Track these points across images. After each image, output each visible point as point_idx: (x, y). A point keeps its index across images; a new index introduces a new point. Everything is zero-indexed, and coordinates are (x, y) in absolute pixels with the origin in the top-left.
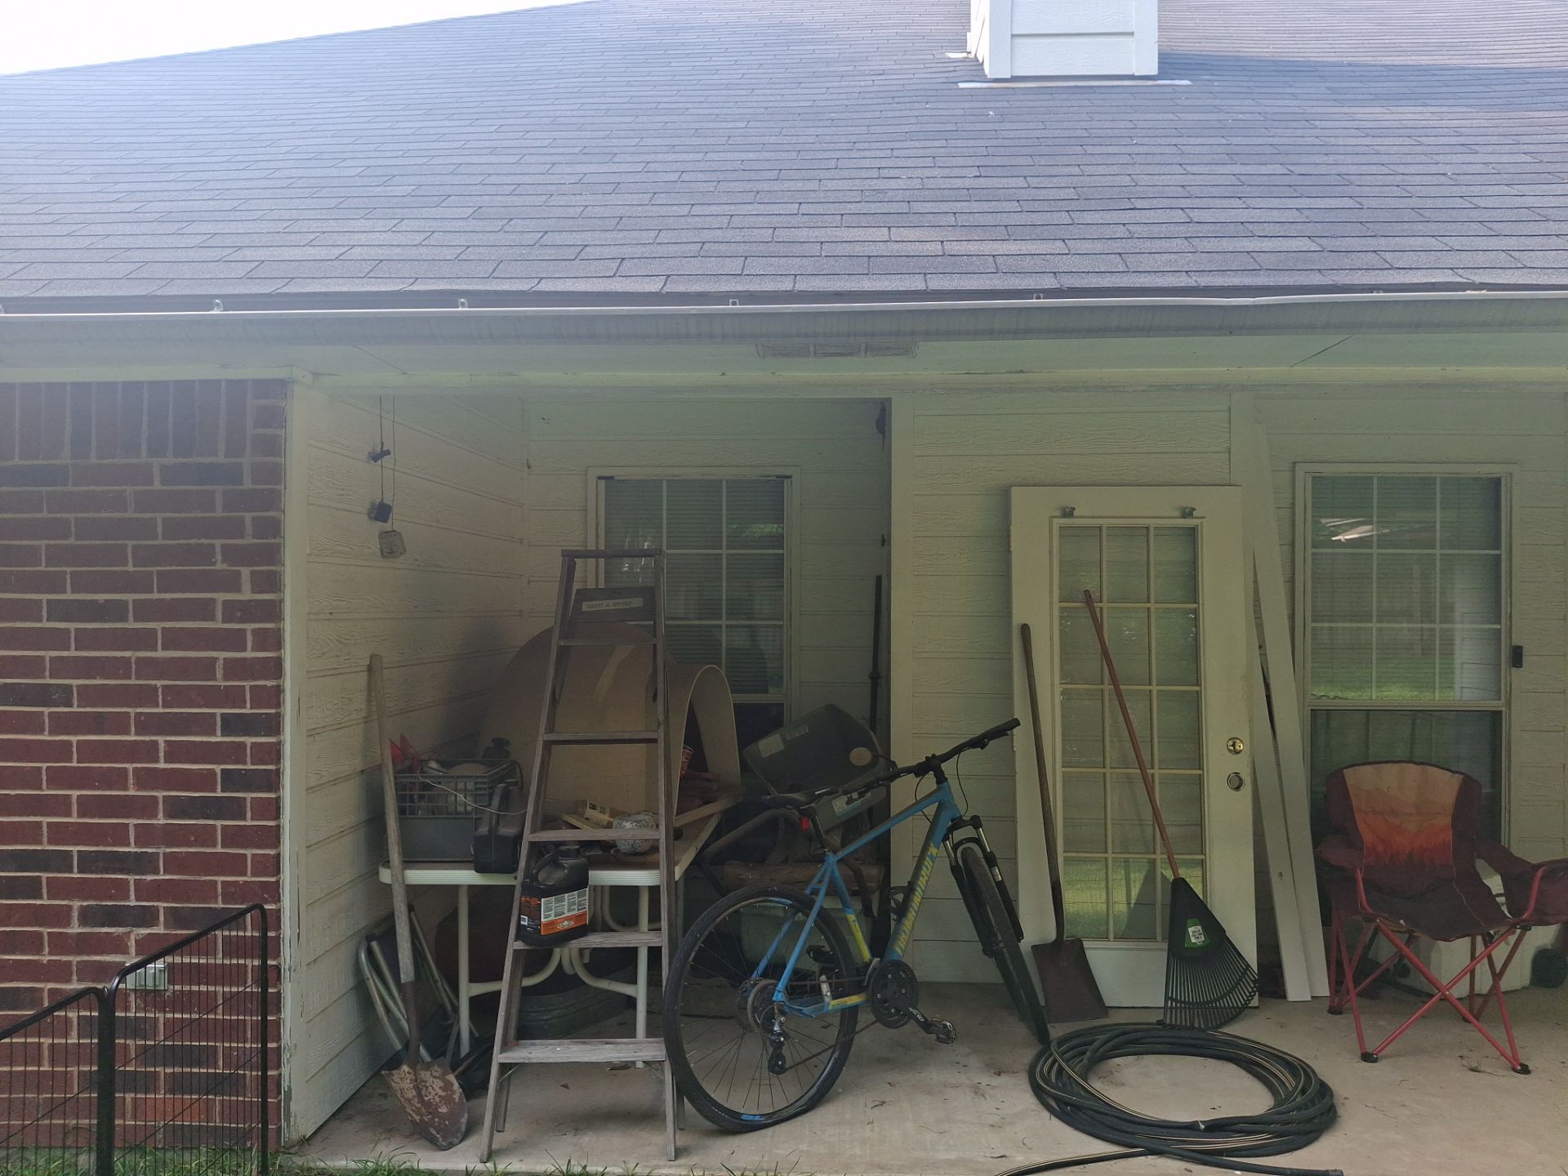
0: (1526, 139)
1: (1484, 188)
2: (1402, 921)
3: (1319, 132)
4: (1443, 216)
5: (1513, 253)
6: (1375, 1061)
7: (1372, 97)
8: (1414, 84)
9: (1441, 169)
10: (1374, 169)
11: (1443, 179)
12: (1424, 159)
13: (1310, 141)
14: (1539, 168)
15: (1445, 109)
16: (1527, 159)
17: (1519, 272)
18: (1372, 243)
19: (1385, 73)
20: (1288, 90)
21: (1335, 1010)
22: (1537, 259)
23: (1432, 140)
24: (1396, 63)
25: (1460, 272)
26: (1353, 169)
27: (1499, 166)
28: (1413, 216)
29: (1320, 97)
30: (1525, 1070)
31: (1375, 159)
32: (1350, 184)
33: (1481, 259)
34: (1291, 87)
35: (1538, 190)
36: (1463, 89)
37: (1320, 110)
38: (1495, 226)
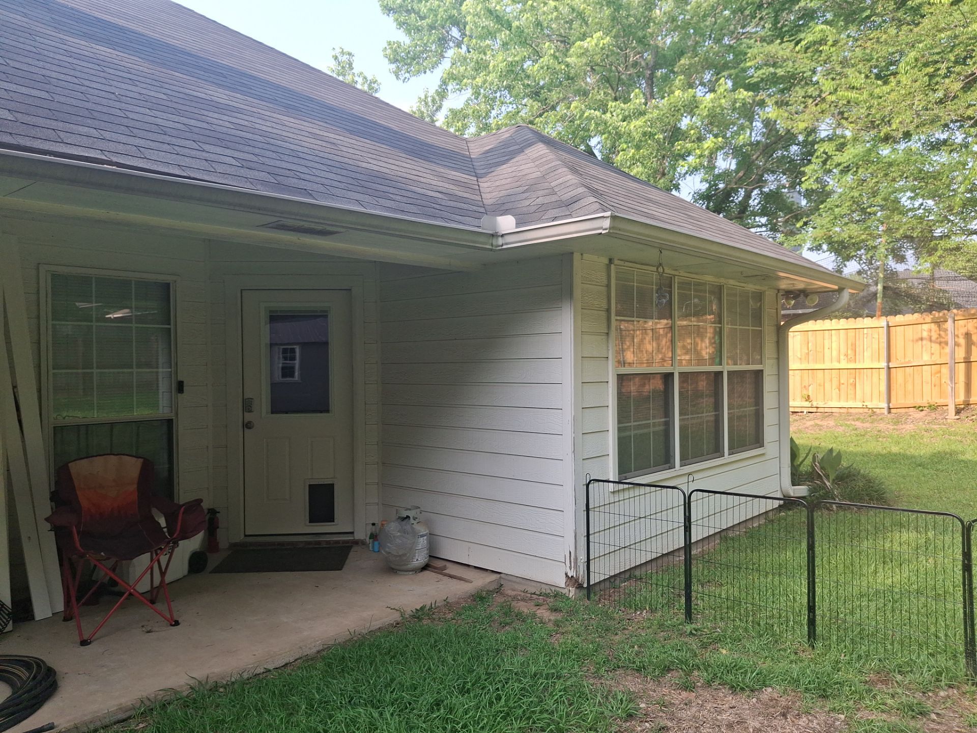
0: (167, 86)
1: (135, 107)
2: (102, 554)
3: (37, 44)
4: (106, 118)
5: (141, 149)
6: (89, 643)
7: (82, 34)
8: (110, 34)
9: (112, 90)
10: (69, 79)
11: (113, 96)
12: (104, 81)
13: (28, 48)
14: (170, 104)
15: (126, 55)
16: (164, 97)
17: (141, 160)
18: (54, 124)
19: (94, 22)
20: (22, 10)
21: (66, 619)
22: (154, 155)
23: (111, 71)
24: (103, 18)
25: (106, 153)
26: (54, 75)
27: (147, 97)
28: (86, 113)
29: (44, 22)
30: (177, 623)
31: (72, 73)
32: (49, 83)
33: (121, 148)
34: (24, 8)
35: (165, 116)
36: (141, 47)
37: (41, 30)
38: (135, 131)
